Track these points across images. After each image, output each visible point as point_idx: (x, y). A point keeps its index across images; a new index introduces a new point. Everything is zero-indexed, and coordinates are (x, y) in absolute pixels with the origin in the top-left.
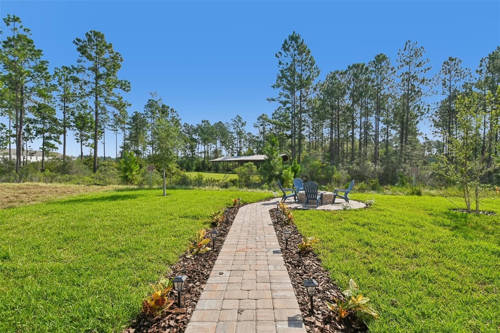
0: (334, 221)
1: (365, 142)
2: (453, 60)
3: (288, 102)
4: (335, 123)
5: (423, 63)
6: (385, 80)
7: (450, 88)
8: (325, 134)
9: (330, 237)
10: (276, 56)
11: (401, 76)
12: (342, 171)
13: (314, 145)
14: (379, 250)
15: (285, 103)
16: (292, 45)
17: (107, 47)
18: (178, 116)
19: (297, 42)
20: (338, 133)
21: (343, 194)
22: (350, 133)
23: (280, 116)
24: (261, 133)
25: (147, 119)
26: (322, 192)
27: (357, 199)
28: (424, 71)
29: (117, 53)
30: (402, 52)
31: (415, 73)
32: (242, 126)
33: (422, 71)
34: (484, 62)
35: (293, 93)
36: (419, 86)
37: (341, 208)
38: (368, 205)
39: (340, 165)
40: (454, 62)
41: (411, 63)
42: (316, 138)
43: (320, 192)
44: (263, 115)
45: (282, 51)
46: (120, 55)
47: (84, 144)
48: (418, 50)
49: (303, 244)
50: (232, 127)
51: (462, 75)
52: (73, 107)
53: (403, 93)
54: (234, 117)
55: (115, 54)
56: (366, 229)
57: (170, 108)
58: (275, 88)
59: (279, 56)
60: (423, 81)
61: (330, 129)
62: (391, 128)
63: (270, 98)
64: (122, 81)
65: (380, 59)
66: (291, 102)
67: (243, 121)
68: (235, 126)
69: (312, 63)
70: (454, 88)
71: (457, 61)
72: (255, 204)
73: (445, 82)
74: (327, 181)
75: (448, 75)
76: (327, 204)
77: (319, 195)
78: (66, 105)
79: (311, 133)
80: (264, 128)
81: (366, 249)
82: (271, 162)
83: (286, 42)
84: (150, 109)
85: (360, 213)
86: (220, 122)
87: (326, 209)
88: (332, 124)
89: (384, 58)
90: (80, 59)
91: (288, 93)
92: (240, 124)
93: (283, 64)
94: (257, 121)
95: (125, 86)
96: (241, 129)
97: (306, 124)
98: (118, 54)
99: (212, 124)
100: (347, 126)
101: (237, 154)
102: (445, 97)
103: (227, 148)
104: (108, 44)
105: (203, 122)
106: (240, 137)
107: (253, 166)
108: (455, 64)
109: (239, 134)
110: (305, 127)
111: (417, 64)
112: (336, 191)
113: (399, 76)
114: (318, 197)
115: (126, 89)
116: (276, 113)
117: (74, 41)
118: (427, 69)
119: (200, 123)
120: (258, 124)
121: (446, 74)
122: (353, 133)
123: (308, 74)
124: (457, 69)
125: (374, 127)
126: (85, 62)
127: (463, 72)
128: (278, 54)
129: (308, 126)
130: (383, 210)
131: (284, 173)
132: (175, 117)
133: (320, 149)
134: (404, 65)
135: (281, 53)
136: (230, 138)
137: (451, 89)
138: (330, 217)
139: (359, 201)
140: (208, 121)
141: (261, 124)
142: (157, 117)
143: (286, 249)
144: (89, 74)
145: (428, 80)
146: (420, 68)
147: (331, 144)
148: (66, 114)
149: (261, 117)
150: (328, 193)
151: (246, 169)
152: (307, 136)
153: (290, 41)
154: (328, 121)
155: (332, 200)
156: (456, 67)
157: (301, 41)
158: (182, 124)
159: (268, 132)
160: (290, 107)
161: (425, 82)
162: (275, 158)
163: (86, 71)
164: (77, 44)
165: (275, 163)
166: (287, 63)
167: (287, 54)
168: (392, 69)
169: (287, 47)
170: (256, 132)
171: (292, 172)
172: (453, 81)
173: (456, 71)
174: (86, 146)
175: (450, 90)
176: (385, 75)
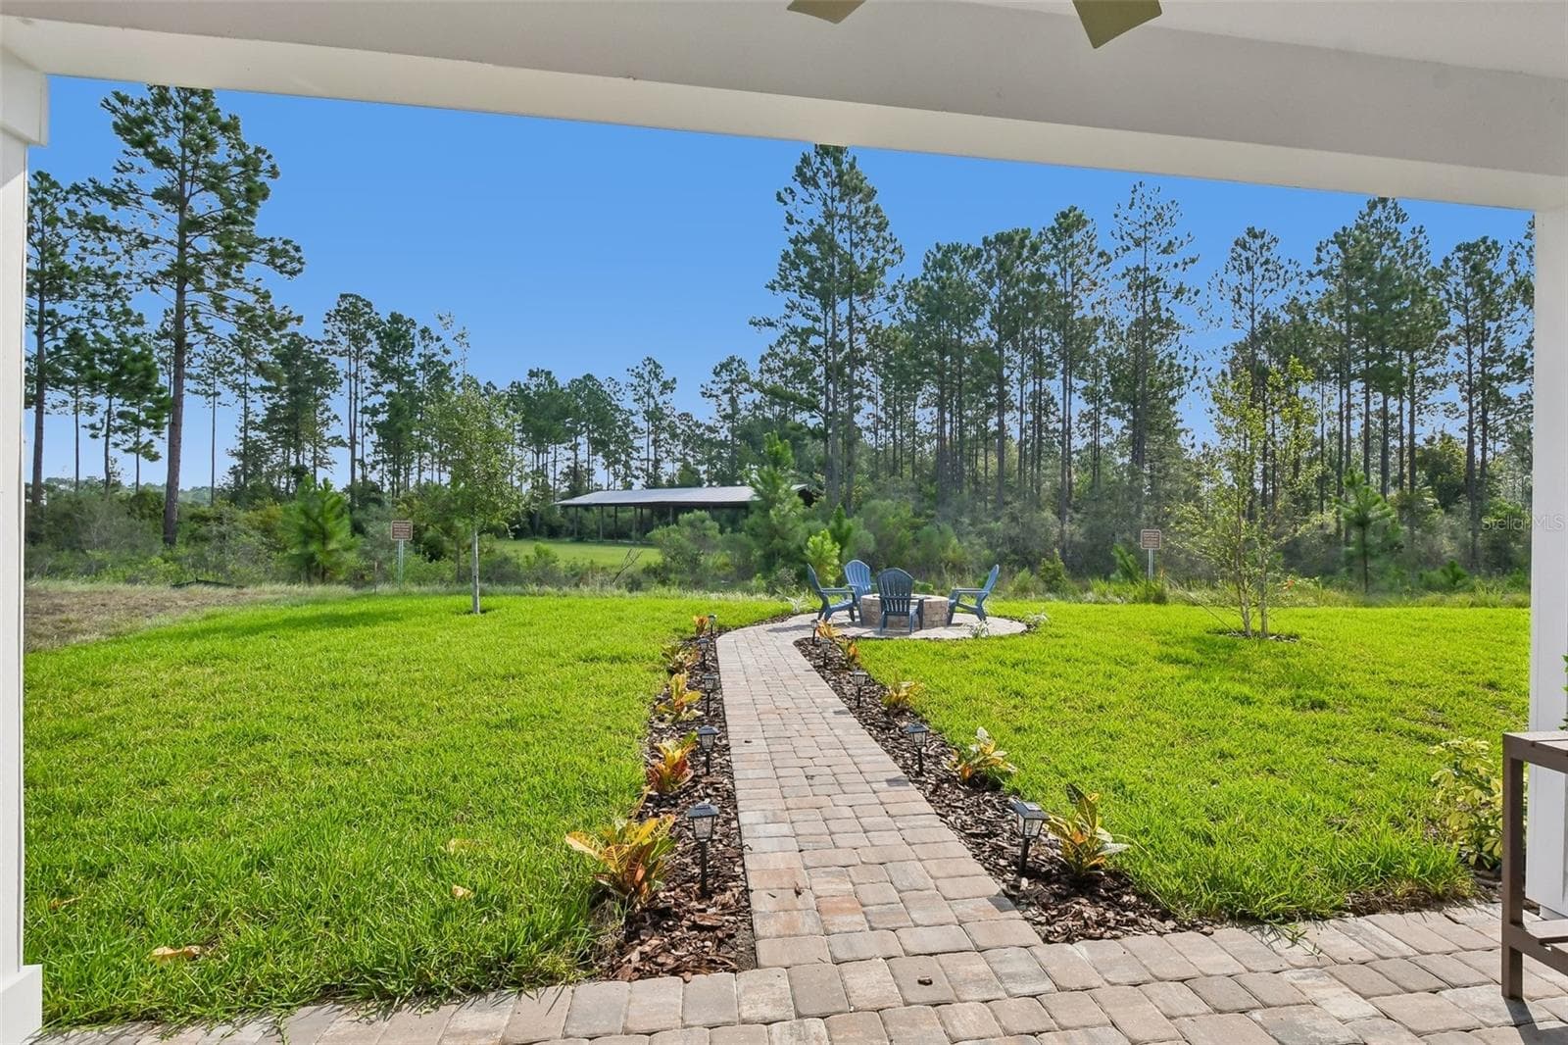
0: (952, 659)
1: (1035, 450)
2: (1255, 236)
3: (813, 331)
4: (951, 396)
5: (1178, 243)
6: (1085, 283)
7: (1253, 310)
8: (923, 424)
9: (943, 684)
10: (780, 198)
11: (1124, 276)
12: (972, 537)
13: (891, 456)
14: (1036, 701)
15: (804, 335)
16: (825, 168)
17: (224, 128)
18: (447, 352)
19: (837, 162)
20: (961, 422)
21: (972, 603)
22: (992, 424)
23: (786, 365)
24: (725, 417)
25: (333, 359)
26: (921, 596)
27: (1007, 614)
28: (1180, 267)
29: (258, 150)
30: (1124, 211)
31: (1159, 268)
32: (662, 393)
33: (1176, 266)
34: (1324, 251)
35: (828, 304)
36: (1170, 306)
37: (966, 633)
38: (1031, 628)
39: (966, 520)
40: (1259, 242)
41: (1149, 242)
42: (893, 436)
43: (917, 596)
44: (733, 359)
45: (797, 187)
46: (269, 157)
47: (116, 445)
48: (1165, 208)
49: (891, 696)
50: (630, 395)
51: (1282, 277)
52: (75, 313)
53: (1133, 317)
54: (636, 362)
55: (250, 151)
56: (1018, 671)
57: (419, 327)
58: (778, 290)
59: (787, 197)
60: (1180, 291)
61: (935, 410)
62: (1108, 412)
63: (759, 318)
64: (272, 240)
65: (1068, 223)
66: (822, 329)
67: (666, 377)
68: (641, 391)
69: (880, 223)
70: (1263, 312)
71: (1267, 239)
72: (750, 630)
73: (1239, 294)
74: (931, 568)
75: (1247, 276)
76: (933, 625)
77: (914, 604)
78: (48, 306)
79: (879, 420)
80: (733, 401)
81: (1013, 702)
82: (772, 512)
83: (806, 160)
84: (344, 327)
85: (1011, 641)
86: (589, 377)
87: (932, 637)
88: (941, 397)
89: (1080, 222)
90: (126, 160)
91: (814, 304)
92: (656, 390)
93: (799, 223)
94: (714, 377)
95: (284, 258)
96: (660, 400)
97: (865, 393)
98: (264, 152)
99: (563, 381)
100: (986, 402)
101: (642, 481)
102: (1241, 335)
103: (611, 461)
104: (225, 119)
105: (532, 374)
106: (657, 427)
107: (708, 523)
108: (1261, 247)
109: (654, 416)
110: (864, 402)
111: (1165, 244)
112: (955, 595)
113: (1120, 276)
114: (913, 609)
115: (289, 267)
116: (773, 355)
117: (107, 101)
118: (1187, 260)
119: (524, 379)
120: (714, 386)
121: (1241, 273)
122: (1001, 424)
123: (870, 254)
124: (1267, 262)
125: (1061, 406)
126: (141, 171)
127: (1283, 271)
128: (784, 195)
129: (870, 399)
130: (1063, 636)
131: (810, 544)
132: (434, 355)
133: (907, 471)
134: (1132, 248)
135: (792, 192)
136: (620, 428)
137: (1256, 313)
138: (943, 652)
139: (1012, 619)
140: (549, 373)
141: (724, 386)
142: (371, 353)
143: (858, 707)
144: (153, 211)
145: (1193, 291)
146: (1173, 258)
147: (940, 453)
148: (47, 337)
149: (723, 366)
150: (935, 598)
151: (687, 531)
152: (868, 429)
153: (819, 159)
154: (930, 389)
155: (944, 617)
156: (1265, 253)
157: (851, 160)
158: (458, 380)
159: (746, 413)
160: (821, 347)
161: (1186, 296)
162: (782, 501)
163: (147, 201)
164: (114, 111)
165: (784, 516)
166: (811, 221)
167: (811, 195)
168: (1101, 255)
169: (809, 174)
170: (706, 413)
171: (833, 543)
172: (1260, 291)
173: (1264, 267)
174: (126, 451)
175: (1252, 316)
176: (1085, 269)
